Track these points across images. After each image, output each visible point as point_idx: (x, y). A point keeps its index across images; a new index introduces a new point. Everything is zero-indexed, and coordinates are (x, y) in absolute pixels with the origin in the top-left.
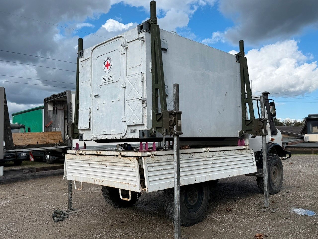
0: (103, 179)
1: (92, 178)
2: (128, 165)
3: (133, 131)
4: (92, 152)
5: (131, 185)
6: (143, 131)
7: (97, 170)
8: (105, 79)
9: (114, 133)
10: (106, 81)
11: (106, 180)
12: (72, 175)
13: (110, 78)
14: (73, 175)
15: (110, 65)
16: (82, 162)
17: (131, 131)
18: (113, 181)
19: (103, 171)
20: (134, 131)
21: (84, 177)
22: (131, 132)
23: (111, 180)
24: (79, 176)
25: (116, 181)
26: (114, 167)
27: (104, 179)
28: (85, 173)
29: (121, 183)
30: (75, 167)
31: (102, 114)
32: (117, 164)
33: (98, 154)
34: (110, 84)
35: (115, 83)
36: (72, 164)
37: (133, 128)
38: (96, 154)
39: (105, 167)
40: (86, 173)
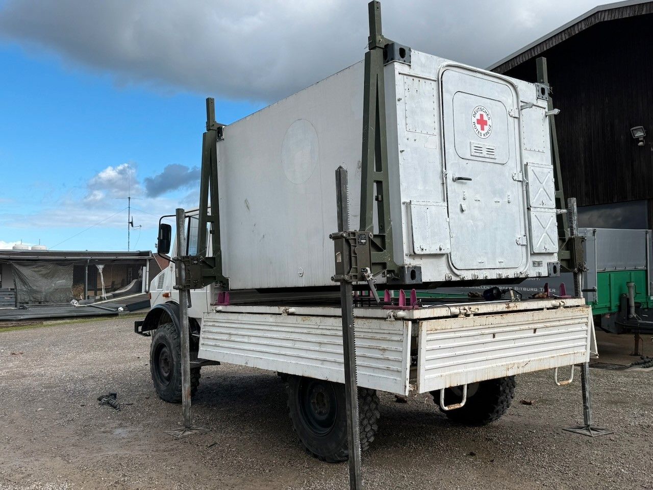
0: (525, 360)
1: (500, 364)
2: (577, 321)
3: (537, 263)
4: (497, 307)
5: (578, 354)
6: (555, 265)
7: (512, 345)
8: (478, 148)
9: (503, 265)
10: (481, 155)
11: (533, 359)
12: (439, 374)
13: (490, 151)
14: (444, 374)
15: (488, 125)
16: (479, 332)
17: (534, 263)
18: (547, 356)
19: (526, 343)
20: (539, 264)
21: (477, 368)
22: (534, 266)
23: (542, 357)
24: (460, 371)
25: (553, 356)
26: (550, 330)
27: (528, 360)
28: (482, 358)
29: (561, 355)
30: (449, 352)
31: (472, 224)
32: (557, 323)
33: (511, 309)
34: (489, 164)
35: (500, 165)
36: (442, 346)
37: (537, 259)
38: (507, 310)
39: (533, 334)
40: (484, 358)
